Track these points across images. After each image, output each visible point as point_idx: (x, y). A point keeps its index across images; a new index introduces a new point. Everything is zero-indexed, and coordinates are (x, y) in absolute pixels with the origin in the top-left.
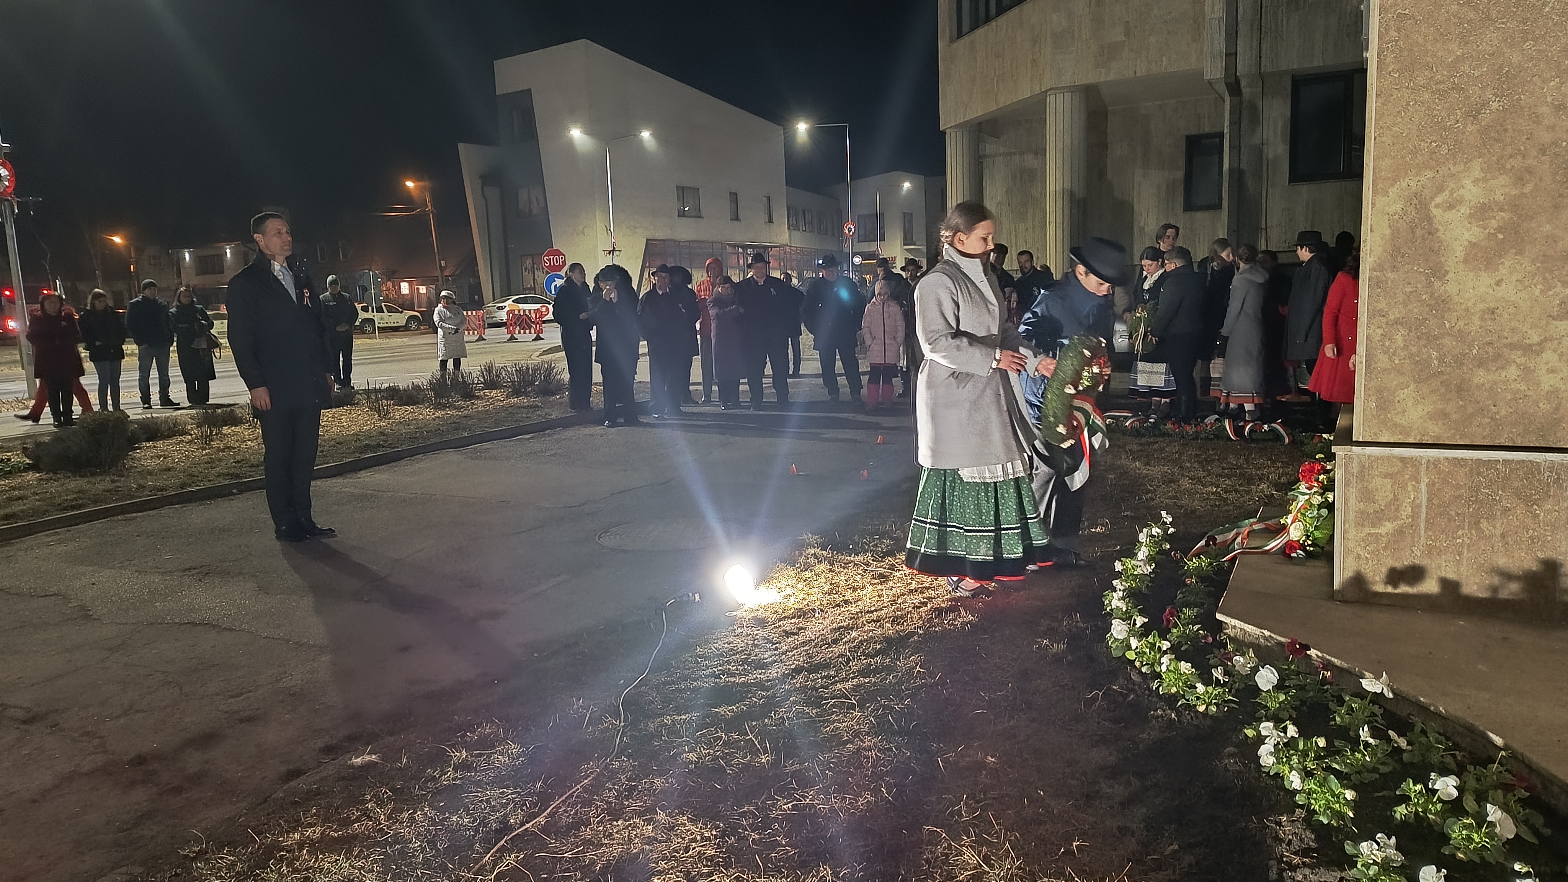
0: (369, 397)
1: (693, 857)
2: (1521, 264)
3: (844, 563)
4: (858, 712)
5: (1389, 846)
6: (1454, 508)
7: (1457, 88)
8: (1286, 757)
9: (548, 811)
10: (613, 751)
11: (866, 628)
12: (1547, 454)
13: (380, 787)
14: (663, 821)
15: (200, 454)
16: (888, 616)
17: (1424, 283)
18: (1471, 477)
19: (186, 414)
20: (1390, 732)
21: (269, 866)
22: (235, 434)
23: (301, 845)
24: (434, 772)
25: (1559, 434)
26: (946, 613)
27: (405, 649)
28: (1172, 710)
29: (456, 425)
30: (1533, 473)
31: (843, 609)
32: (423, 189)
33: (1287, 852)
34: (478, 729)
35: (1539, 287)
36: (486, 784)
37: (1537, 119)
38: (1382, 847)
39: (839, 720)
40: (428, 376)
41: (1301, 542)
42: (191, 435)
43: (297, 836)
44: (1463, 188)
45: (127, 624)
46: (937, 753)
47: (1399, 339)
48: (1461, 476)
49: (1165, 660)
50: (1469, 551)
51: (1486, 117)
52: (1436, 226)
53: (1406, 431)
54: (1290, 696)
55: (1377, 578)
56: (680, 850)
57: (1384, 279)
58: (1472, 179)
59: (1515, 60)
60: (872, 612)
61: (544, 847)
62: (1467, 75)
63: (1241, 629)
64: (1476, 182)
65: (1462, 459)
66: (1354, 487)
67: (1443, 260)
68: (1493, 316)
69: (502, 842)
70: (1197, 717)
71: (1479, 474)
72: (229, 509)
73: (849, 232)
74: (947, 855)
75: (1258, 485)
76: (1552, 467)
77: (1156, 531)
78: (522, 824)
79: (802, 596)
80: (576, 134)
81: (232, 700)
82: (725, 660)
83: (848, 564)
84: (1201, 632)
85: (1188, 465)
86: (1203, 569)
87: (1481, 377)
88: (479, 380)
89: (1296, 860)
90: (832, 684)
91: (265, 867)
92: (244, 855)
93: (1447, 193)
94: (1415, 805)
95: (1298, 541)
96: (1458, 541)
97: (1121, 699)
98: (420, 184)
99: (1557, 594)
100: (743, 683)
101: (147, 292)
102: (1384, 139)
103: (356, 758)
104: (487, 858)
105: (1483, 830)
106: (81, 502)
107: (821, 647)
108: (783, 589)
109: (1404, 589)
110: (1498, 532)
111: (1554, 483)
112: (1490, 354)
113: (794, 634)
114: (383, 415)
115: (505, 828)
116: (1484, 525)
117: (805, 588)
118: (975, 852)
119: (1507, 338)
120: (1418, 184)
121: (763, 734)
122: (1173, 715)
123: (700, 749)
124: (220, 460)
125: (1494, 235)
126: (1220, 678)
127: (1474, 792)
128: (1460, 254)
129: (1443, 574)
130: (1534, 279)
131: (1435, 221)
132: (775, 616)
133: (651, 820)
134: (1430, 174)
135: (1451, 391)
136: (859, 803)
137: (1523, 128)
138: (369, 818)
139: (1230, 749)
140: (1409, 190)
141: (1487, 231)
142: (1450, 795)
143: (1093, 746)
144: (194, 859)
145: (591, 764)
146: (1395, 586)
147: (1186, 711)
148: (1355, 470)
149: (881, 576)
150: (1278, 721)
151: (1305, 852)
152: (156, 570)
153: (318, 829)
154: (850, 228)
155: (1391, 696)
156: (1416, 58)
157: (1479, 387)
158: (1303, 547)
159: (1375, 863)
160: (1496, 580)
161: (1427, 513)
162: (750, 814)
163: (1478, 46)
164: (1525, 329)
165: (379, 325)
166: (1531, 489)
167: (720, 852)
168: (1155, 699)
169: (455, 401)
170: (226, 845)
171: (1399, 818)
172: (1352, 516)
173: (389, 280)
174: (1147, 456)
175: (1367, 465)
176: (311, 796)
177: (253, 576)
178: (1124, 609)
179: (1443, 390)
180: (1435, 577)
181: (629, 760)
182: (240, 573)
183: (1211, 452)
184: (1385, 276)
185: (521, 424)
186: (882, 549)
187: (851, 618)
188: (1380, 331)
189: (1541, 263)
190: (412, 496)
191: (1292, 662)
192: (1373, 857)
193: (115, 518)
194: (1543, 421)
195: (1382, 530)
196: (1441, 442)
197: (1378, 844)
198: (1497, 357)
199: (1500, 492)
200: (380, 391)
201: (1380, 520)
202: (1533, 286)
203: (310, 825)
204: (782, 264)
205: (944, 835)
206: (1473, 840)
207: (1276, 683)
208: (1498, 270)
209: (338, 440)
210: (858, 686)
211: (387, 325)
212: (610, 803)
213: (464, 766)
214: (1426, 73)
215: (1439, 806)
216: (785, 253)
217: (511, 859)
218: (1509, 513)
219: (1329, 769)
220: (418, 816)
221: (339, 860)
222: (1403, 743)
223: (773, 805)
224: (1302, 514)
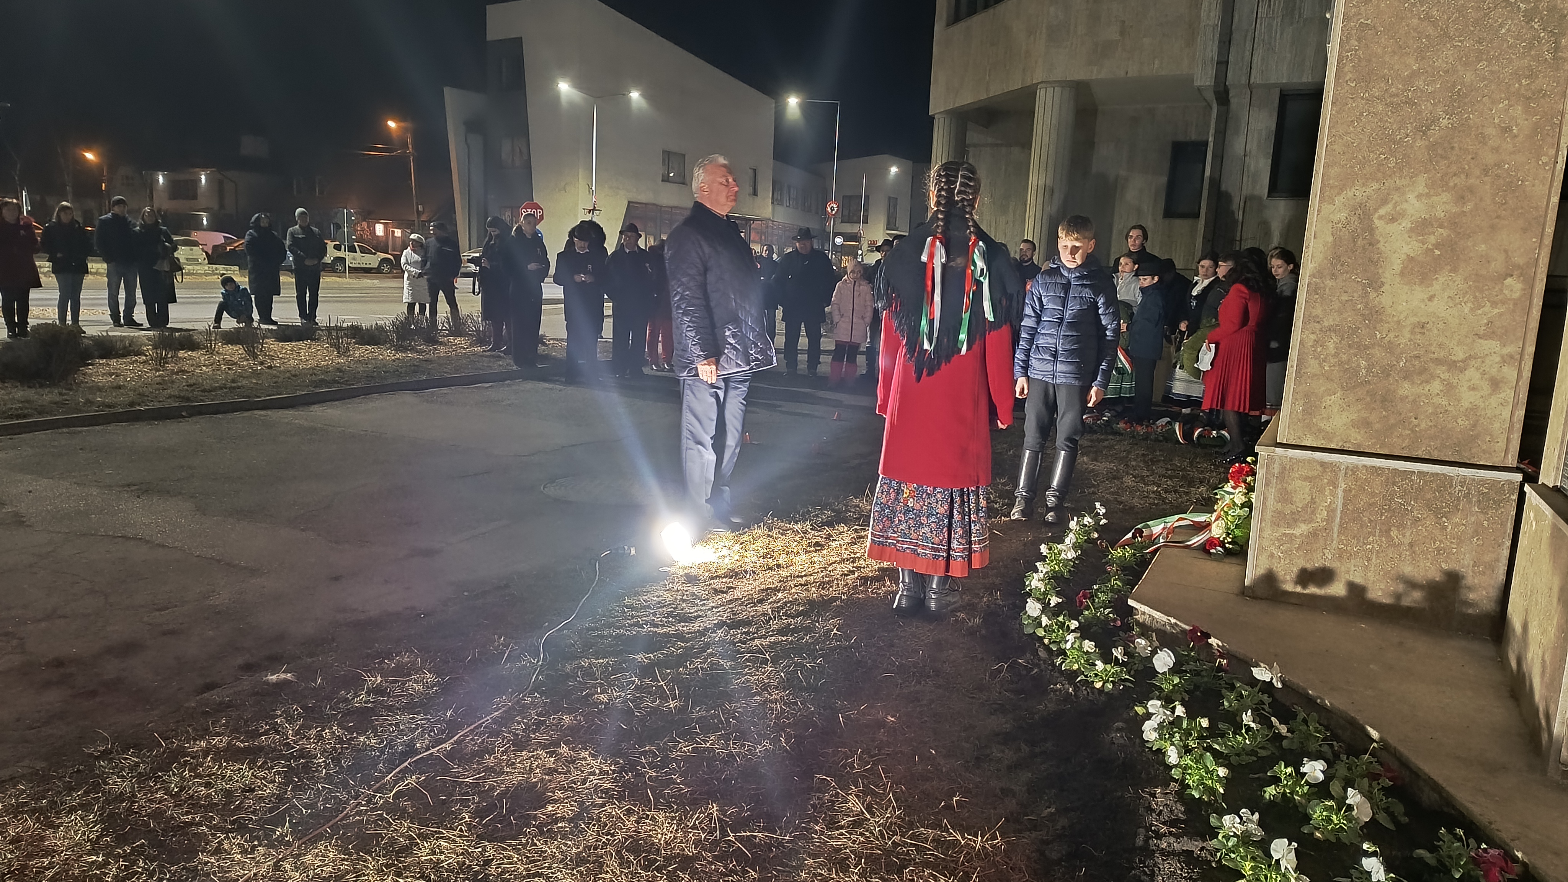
0: (330, 334)
1: (589, 789)
2: (1454, 282)
3: (783, 530)
4: (770, 667)
5: (1252, 821)
6: (1368, 514)
7: (1410, 102)
8: (1169, 734)
9: (456, 738)
10: (526, 689)
11: (793, 590)
12: (1460, 469)
13: (292, 704)
14: (566, 754)
15: (150, 374)
16: (816, 581)
17: (1360, 293)
18: (1386, 486)
19: (145, 335)
20: (1273, 719)
21: (172, 770)
22: (191, 358)
23: (206, 753)
24: (347, 694)
25: (1474, 450)
26: (871, 582)
27: (337, 579)
28: (1070, 684)
29: (415, 368)
30: (1445, 487)
31: (775, 573)
32: (406, 130)
33: (1157, 821)
34: (396, 656)
35: (1469, 305)
36: (398, 709)
37: (1483, 139)
38: (1245, 822)
39: (751, 673)
40: (392, 317)
41: (1221, 539)
42: (147, 356)
43: (203, 744)
44: (1407, 201)
45: (59, 532)
46: (840, 710)
47: (1331, 346)
48: (1377, 485)
49: (1071, 637)
50: (1378, 557)
51: (1435, 133)
52: (1378, 238)
53: (1329, 437)
54: (1184, 680)
55: (1288, 577)
56: (578, 781)
57: (1322, 285)
58: (1416, 194)
59: (1467, 79)
60: (802, 577)
61: (446, 770)
62: (1421, 91)
63: (1149, 615)
64: (1419, 197)
65: (1379, 468)
66: (1274, 486)
67: (1380, 271)
68: (1423, 331)
69: (406, 764)
70: (1093, 693)
71: (1394, 484)
72: (176, 431)
73: (832, 211)
74: (833, 802)
75: (1198, 488)
76: (1463, 482)
77: (1087, 520)
78: (428, 749)
79: (737, 557)
80: (564, 87)
81: (157, 613)
82: (652, 611)
83: (786, 531)
84: (1111, 615)
85: (1134, 463)
86: (1126, 559)
87: (1406, 389)
88: (444, 326)
89: (1164, 829)
90: (750, 640)
91: (167, 769)
92: (149, 757)
93: (1390, 206)
94: (1284, 786)
95: (1219, 538)
96: (1368, 546)
97: (1024, 672)
98: (402, 124)
99: (1456, 605)
100: (665, 634)
101: (117, 209)
102: (1335, 147)
103: (271, 675)
104: (388, 778)
105: (1342, 812)
106: (26, 411)
107: (746, 606)
108: (719, 550)
109: (1312, 590)
110: (1407, 541)
111: (1464, 497)
112: (1417, 367)
113: (723, 592)
114: (342, 351)
115: (411, 749)
116: (1394, 533)
117: (741, 551)
118: (859, 801)
119: (1434, 353)
120: (1364, 194)
121: (676, 680)
122: (1071, 689)
123: (612, 691)
124: (173, 382)
125: (1432, 250)
126: (1120, 657)
127: (1343, 780)
128: (1398, 267)
129: (1351, 578)
130: (1465, 297)
131: (1377, 232)
132: (707, 574)
133: (554, 752)
134: (1376, 186)
135: (1375, 401)
136: (757, 751)
137: (1470, 147)
138: (277, 732)
139: (1119, 724)
140: (1355, 199)
141: (1426, 246)
142: (1317, 778)
143: (991, 714)
144: (98, 758)
145: (504, 697)
146: (1304, 586)
147: (1083, 686)
148: (1276, 471)
149: (817, 544)
150: (1168, 701)
151: (1173, 823)
152: (96, 484)
153: (225, 739)
154: (832, 207)
155: (1280, 686)
156: (1373, 69)
157: (1403, 399)
158: (1222, 544)
159: (1235, 835)
160: (1401, 587)
161: (1341, 518)
162: (651, 753)
163: (1434, 62)
164: (1451, 345)
165: (350, 265)
166: (1442, 502)
167: (616, 786)
168: (1056, 674)
169: (417, 345)
170: (132, 748)
171: (1268, 798)
172: (1269, 515)
173: (365, 221)
174: (1096, 452)
175: (1288, 467)
176: (222, 708)
177: (192, 497)
178: (1042, 590)
179: (1368, 399)
180: (1343, 580)
181: (541, 698)
182: (180, 493)
183: (1158, 453)
184: (1323, 283)
185: (481, 372)
186: (822, 519)
187: (781, 581)
188: (1313, 337)
189: (1474, 282)
190: (362, 433)
191: (1192, 650)
192: (1233, 829)
193: (60, 431)
194: (1460, 436)
195: (1297, 532)
196: (1362, 450)
197: (1241, 818)
198: (1423, 371)
199: (1412, 503)
200: (341, 329)
201: (1296, 521)
202: (1463, 304)
203: (218, 734)
204: (763, 237)
205: (834, 784)
206: (1332, 821)
207: (1171, 666)
208: (1432, 285)
209: (293, 373)
210: (775, 643)
211: (359, 266)
212: (518, 735)
213: (378, 691)
214: (1382, 85)
215: (1306, 788)
216: (767, 227)
217: (412, 780)
218: (1419, 523)
219: (1209, 749)
220: (326, 734)
221: (242, 769)
222: (1283, 729)
223: (675, 747)
224: (1225, 512)
